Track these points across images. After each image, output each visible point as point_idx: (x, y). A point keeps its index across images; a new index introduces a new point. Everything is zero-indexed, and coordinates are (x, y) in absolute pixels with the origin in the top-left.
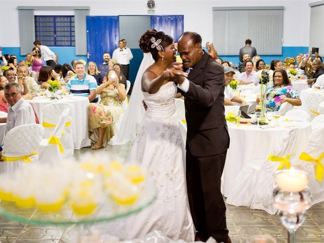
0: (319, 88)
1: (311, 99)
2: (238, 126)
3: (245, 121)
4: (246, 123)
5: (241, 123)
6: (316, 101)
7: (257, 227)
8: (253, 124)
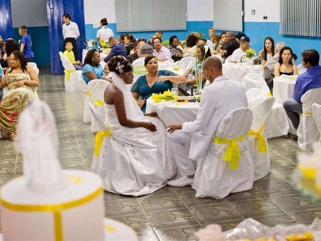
0: (236, 62)
1: (231, 73)
2: (177, 105)
3: (182, 99)
4: (183, 101)
5: (179, 101)
6: (236, 75)
7: (211, 206)
8: (190, 101)
